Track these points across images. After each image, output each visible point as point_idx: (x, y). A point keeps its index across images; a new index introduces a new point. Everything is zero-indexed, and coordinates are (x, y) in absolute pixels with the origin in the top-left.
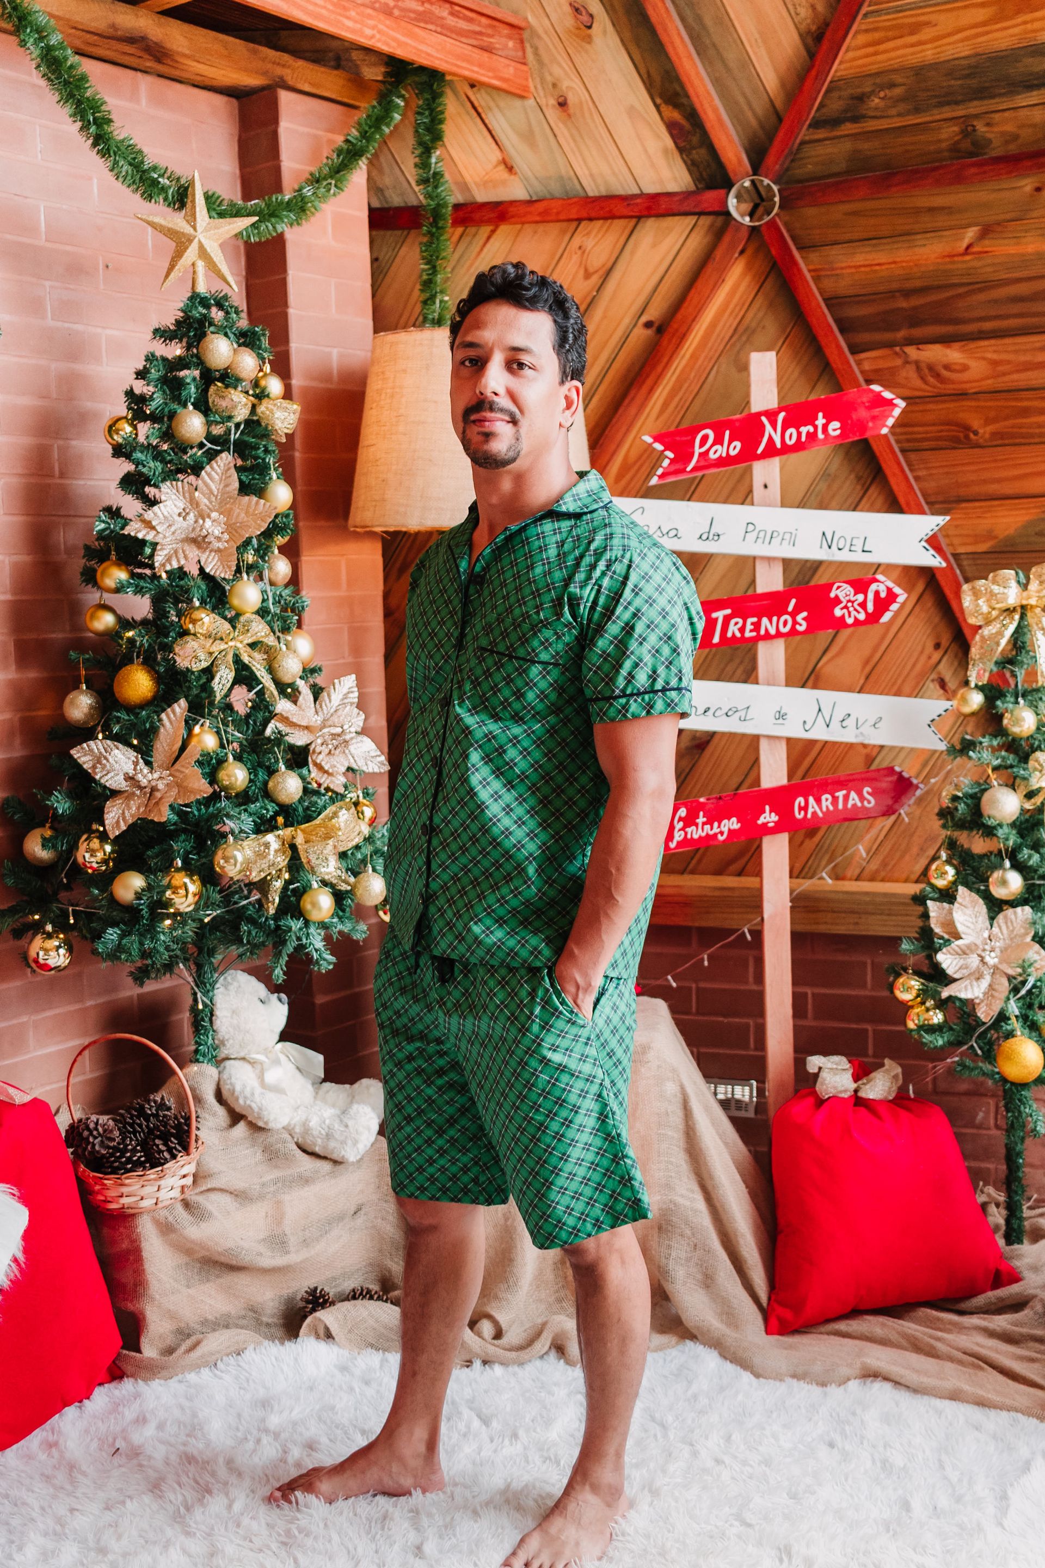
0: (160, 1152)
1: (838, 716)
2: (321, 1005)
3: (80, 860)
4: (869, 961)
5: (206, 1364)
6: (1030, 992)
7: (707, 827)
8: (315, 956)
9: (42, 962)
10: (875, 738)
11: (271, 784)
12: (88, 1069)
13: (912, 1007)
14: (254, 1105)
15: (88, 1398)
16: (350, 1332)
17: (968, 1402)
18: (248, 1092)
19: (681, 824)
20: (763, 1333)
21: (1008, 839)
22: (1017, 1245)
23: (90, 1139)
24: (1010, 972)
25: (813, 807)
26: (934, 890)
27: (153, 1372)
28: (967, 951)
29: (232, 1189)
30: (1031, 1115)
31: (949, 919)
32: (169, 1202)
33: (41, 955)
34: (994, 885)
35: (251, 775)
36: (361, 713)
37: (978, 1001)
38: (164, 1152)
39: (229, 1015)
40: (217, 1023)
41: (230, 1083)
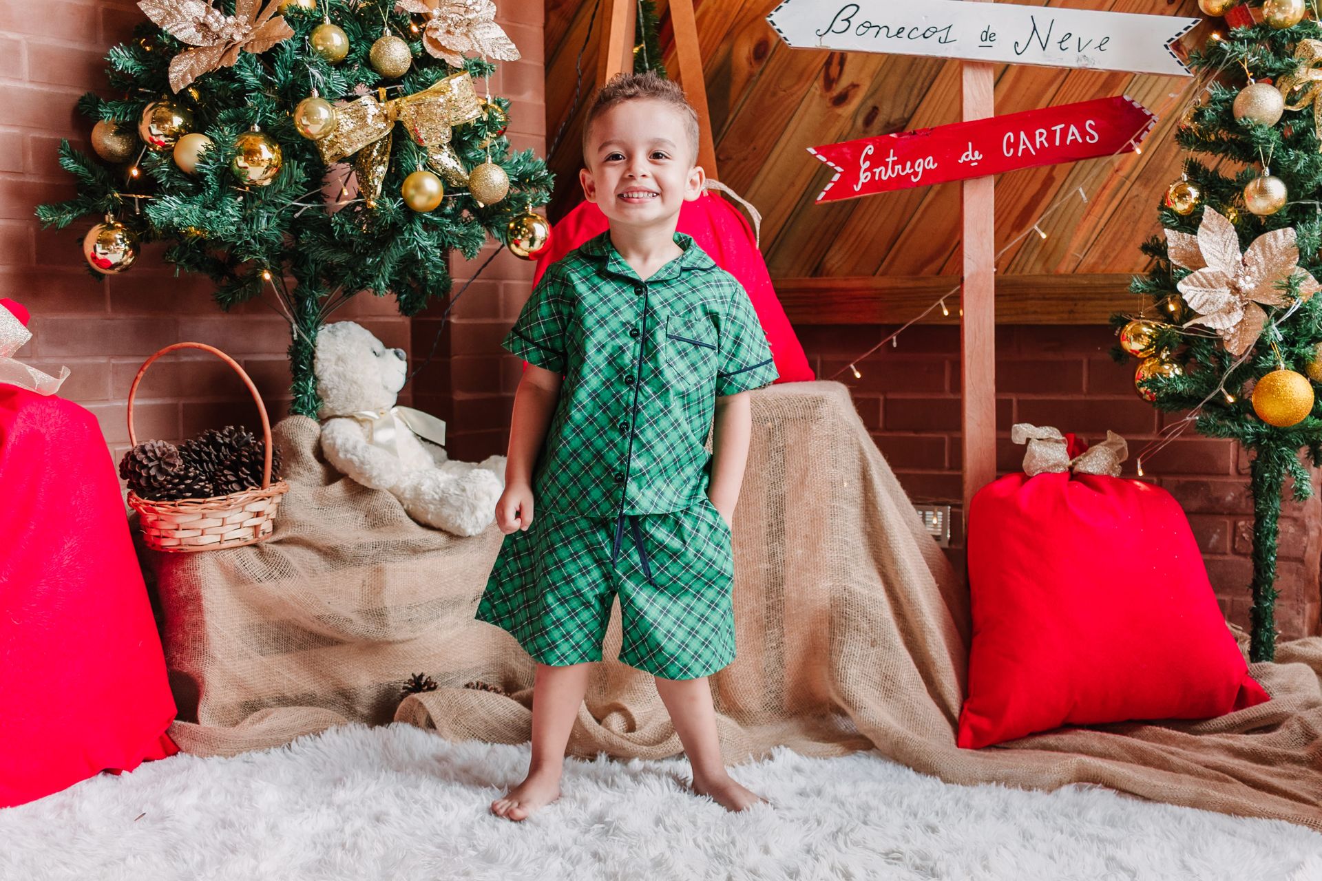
0: (228, 482)
1: (1057, 36)
2: (461, 402)
3: (146, 136)
4: (1085, 361)
5: (277, 744)
7: (898, 167)
8: (419, 255)
9: (100, 257)
10: (1101, 62)
11: (372, 52)
13: (1142, 361)
14: (355, 458)
15: (131, 771)
16: (455, 722)
17: (1214, 810)
18: (349, 446)
19: (868, 164)
20: (955, 746)
21: (1269, 142)
22: (1264, 663)
23: (145, 462)
24: (1268, 303)
25: (1024, 144)
26: (1172, 217)
27: (211, 746)
28: (1213, 283)
29: (320, 544)
30: (1295, 473)
31: (1191, 249)
32: (237, 543)
33: (99, 249)
34: (1250, 197)
35: (351, 43)
36: (492, 4)
37: (1227, 338)
38: (231, 482)
39: (333, 359)
40: (319, 367)
41: (332, 438)
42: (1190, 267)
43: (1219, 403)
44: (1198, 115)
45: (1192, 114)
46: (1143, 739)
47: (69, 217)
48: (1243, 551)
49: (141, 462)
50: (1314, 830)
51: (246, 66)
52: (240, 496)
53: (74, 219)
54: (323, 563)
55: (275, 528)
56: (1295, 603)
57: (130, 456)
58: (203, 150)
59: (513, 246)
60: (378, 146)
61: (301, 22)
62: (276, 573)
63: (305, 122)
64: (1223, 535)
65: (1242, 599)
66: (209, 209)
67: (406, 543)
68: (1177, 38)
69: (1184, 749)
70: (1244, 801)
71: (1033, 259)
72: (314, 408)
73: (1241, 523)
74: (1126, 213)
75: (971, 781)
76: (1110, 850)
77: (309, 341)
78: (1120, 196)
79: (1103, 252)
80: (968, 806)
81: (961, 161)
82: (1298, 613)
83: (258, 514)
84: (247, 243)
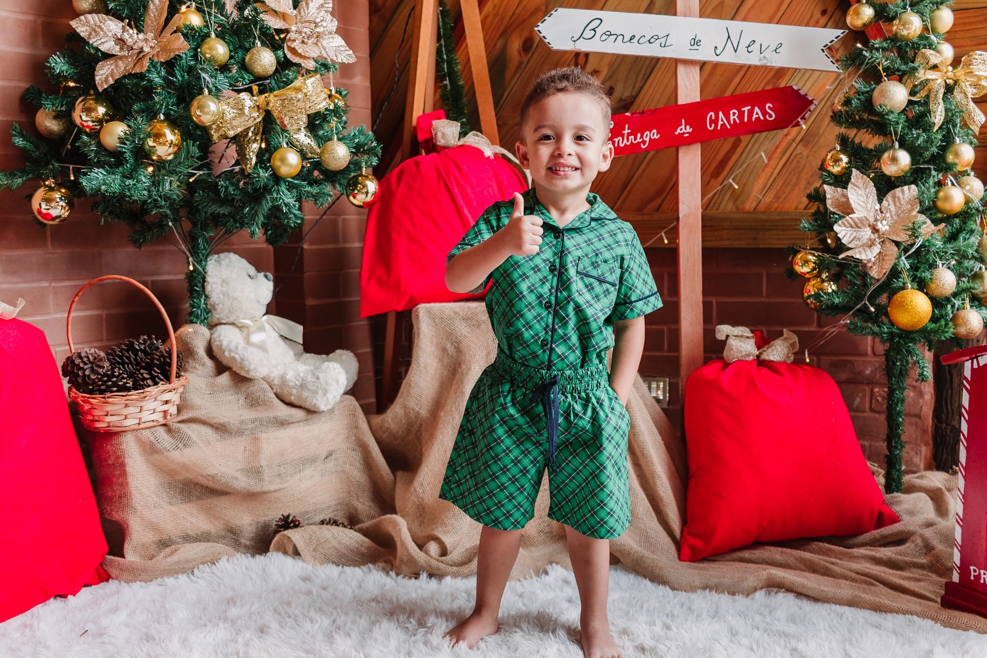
0: (144, 379)
1: (745, 42)
2: (312, 307)
3: (78, 121)
4: (765, 274)
5: (184, 571)
6: (918, 251)
7: (632, 137)
8: (285, 209)
9: (44, 211)
10: (777, 61)
11: (247, 58)
12: (105, 338)
13: (809, 280)
14: (237, 356)
15: (74, 595)
16: (315, 550)
17: (865, 608)
18: (233, 346)
20: (678, 561)
21: (897, 123)
22: (896, 494)
23: (81, 365)
24: (898, 239)
25: (722, 120)
26: (829, 176)
27: (135, 574)
28: (859, 225)
29: (213, 422)
30: (918, 363)
31: (843, 199)
32: (151, 424)
33: (44, 206)
34: (885, 163)
35: (231, 51)
36: (334, 20)
37: (870, 265)
38: (147, 379)
39: (220, 282)
40: (208, 288)
41: (220, 341)
42: (843, 212)
43: (864, 311)
44: (847, 102)
45: (842, 101)
46: (811, 552)
47: (20, 181)
48: (878, 409)
49: (78, 365)
50: (936, 622)
51: (153, 69)
52: (153, 390)
53: (24, 182)
54: (215, 435)
55: (179, 410)
56: (914, 446)
57: (69, 362)
58: (122, 134)
59: (351, 198)
60: (252, 129)
61: (193, 36)
62: (181, 445)
63: (198, 113)
64: (863, 398)
65: (877, 444)
66: (128, 178)
67: (276, 418)
68: (830, 44)
69: (840, 559)
70: (886, 602)
71: (727, 198)
72: (205, 319)
73: (876, 390)
74: (793, 166)
75: (691, 589)
76: (793, 643)
77: (201, 269)
78: (788, 154)
79: (777, 194)
80: (690, 609)
81: (676, 133)
82: (917, 454)
83: (167, 402)
84: (155, 200)
